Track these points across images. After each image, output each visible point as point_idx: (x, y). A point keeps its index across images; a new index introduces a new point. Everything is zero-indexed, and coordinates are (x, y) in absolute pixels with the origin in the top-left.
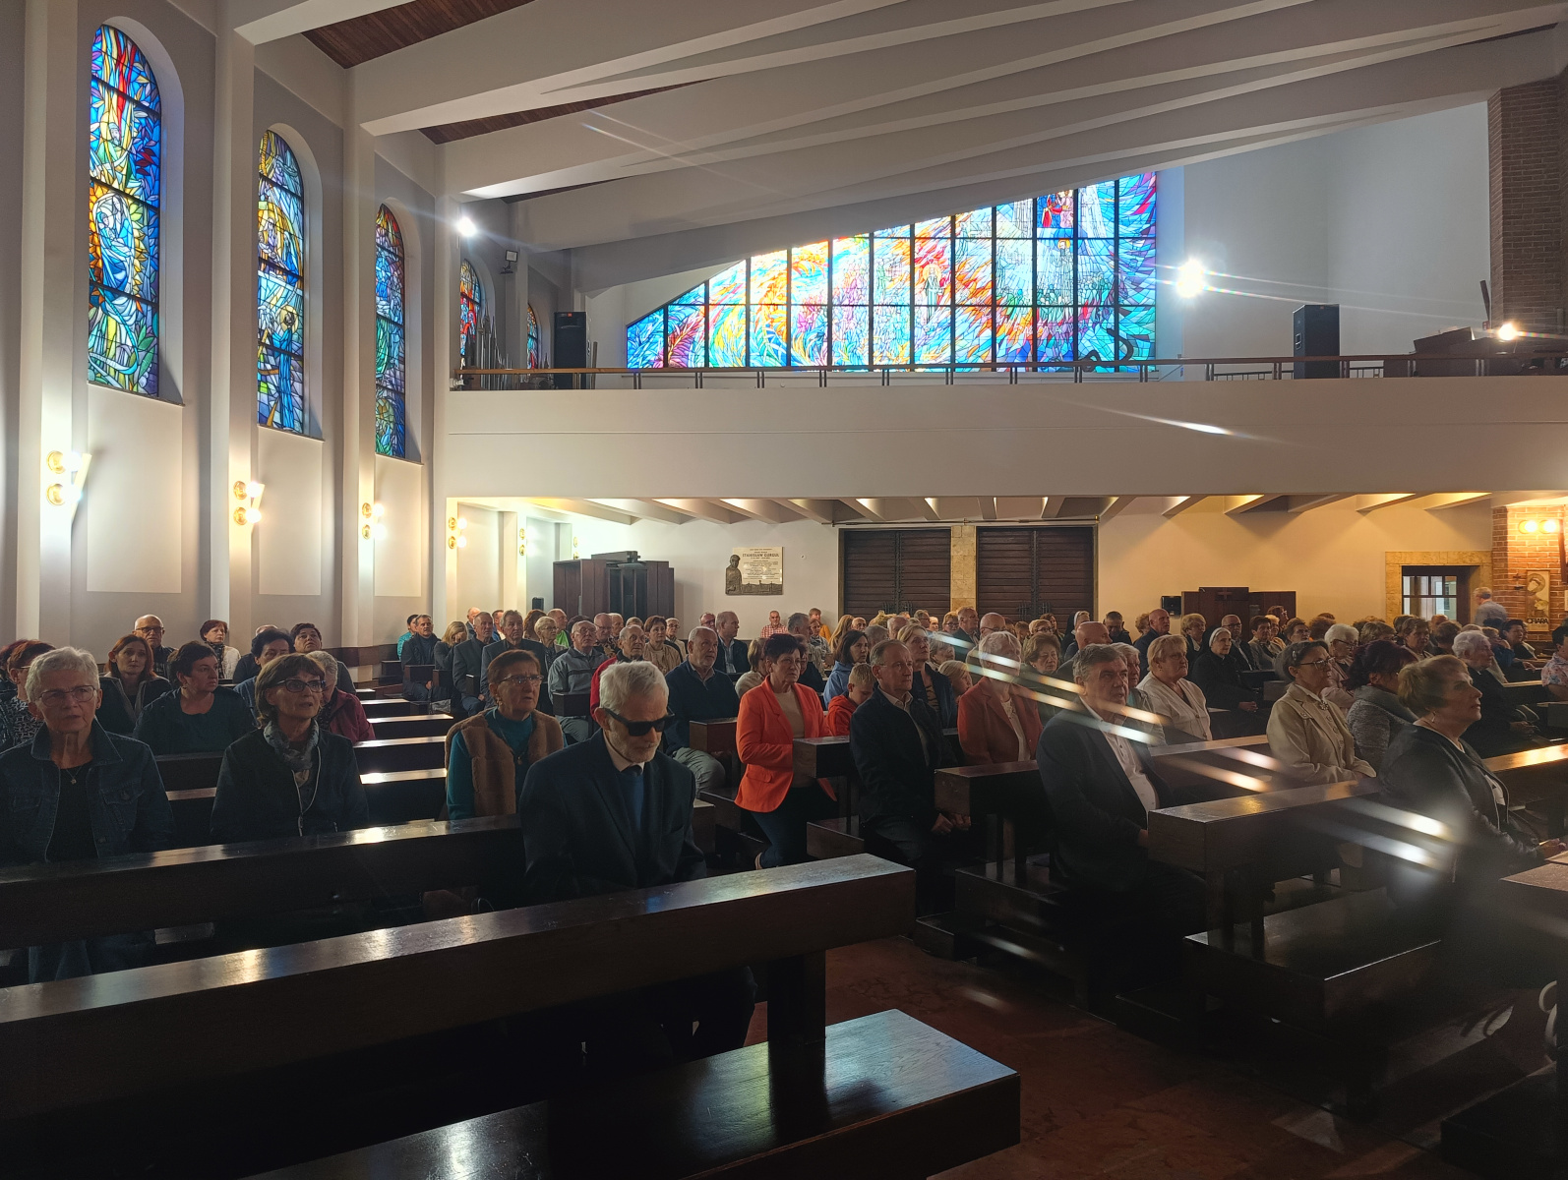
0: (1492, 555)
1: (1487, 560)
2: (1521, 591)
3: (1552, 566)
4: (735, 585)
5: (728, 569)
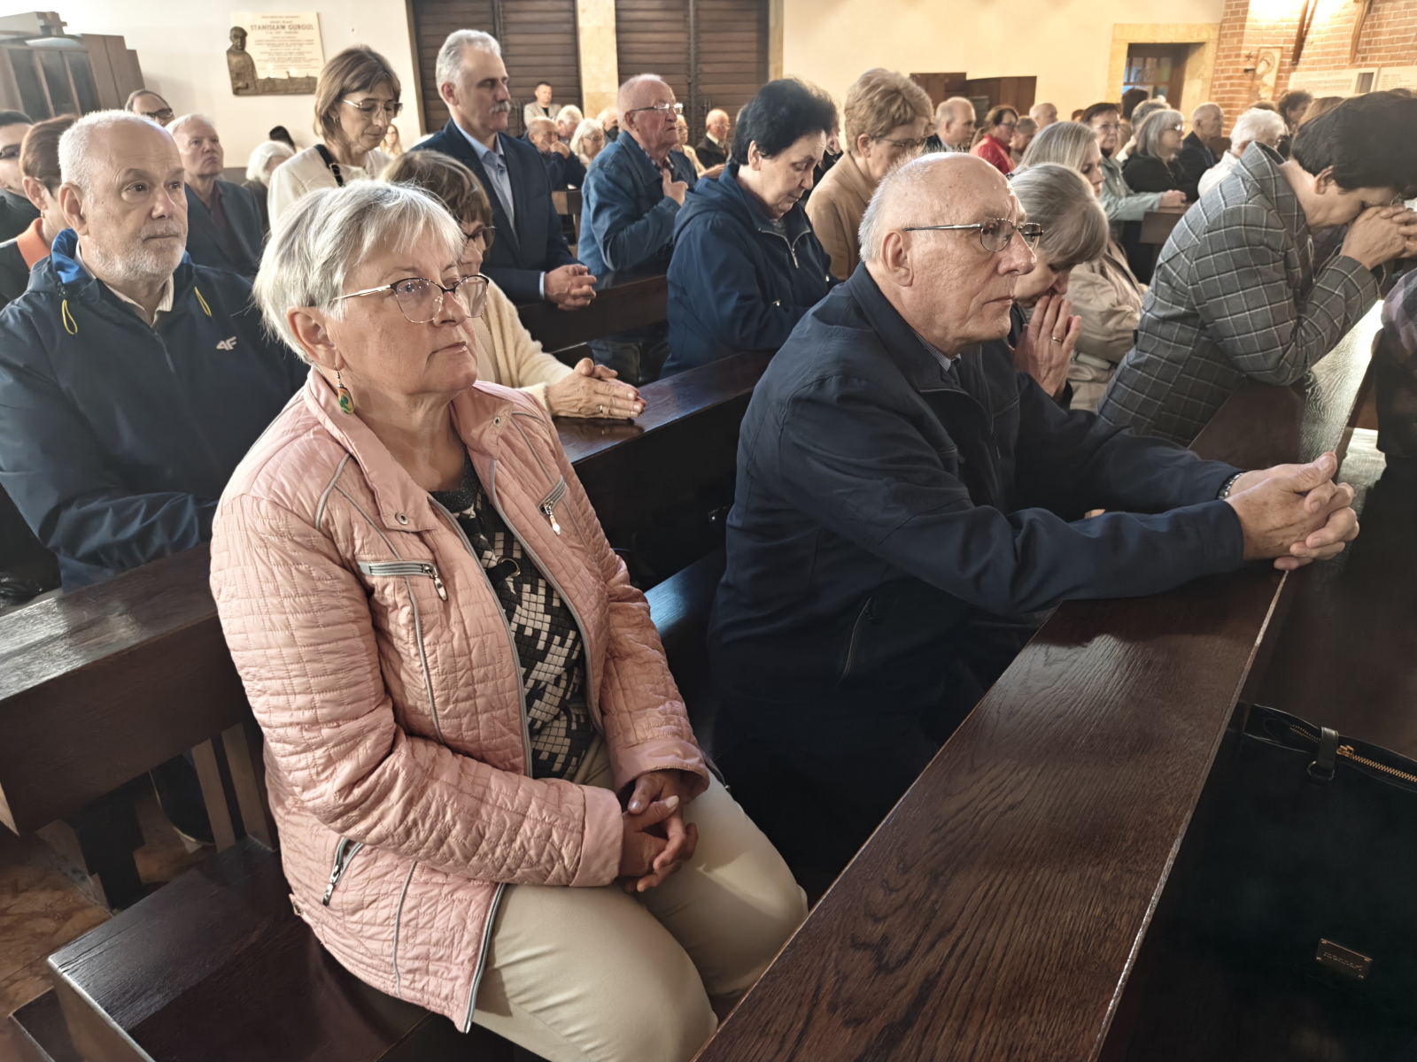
0: (1221, 28)
2: (1250, 74)
3: (1285, 42)
4: (245, 81)
5: (229, 52)
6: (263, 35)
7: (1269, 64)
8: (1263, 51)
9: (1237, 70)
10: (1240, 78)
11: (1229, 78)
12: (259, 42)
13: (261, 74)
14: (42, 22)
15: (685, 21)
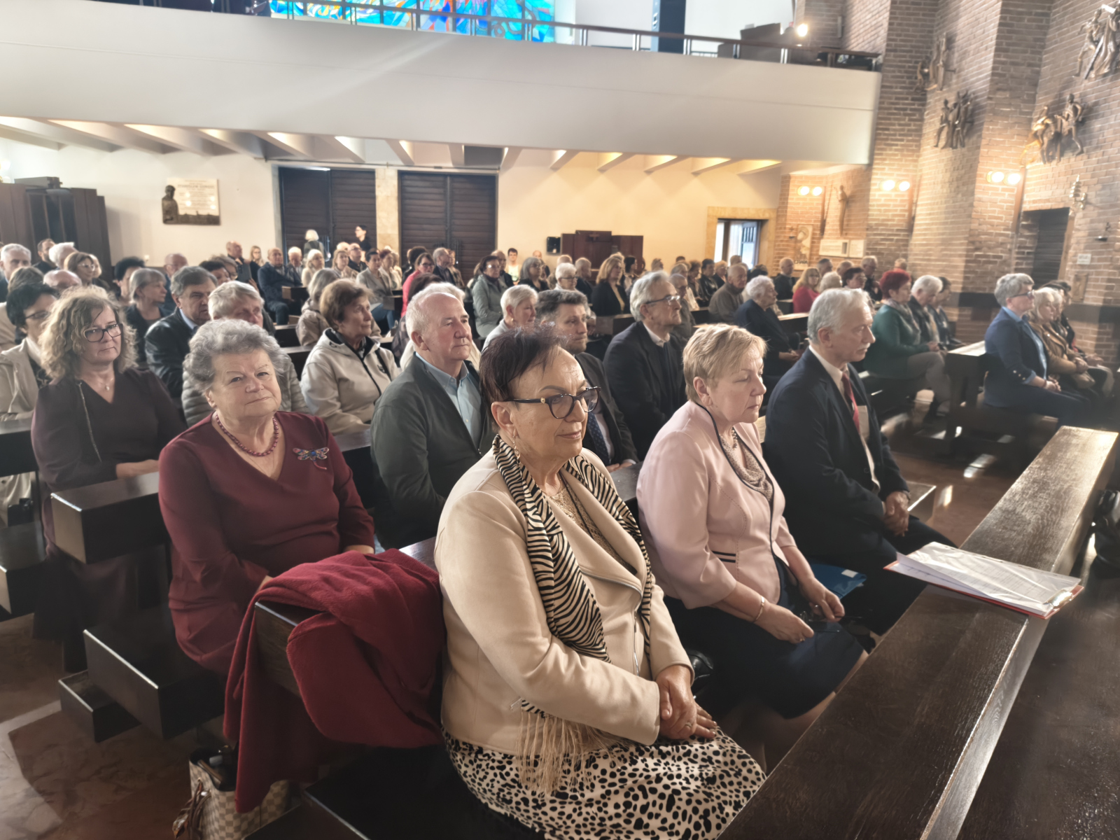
0: (778, 212)
1: (773, 215)
2: (793, 240)
3: (815, 221)
4: (171, 215)
5: (164, 199)
6: (185, 190)
7: (805, 234)
8: (800, 226)
9: (785, 237)
10: (787, 241)
11: (782, 241)
12: (182, 195)
13: (181, 212)
14: (49, 182)
15: (445, 194)
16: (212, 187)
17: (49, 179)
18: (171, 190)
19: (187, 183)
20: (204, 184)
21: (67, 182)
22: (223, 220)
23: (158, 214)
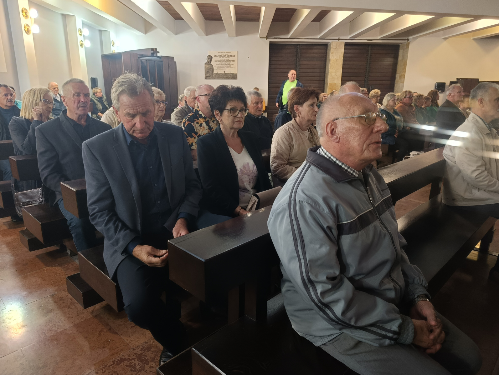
4: (210, 74)
5: (206, 64)
6: (218, 58)
12: (216, 61)
14: (152, 52)
15: (366, 57)
16: (234, 56)
17: (152, 49)
18: (210, 58)
19: (220, 54)
20: (229, 54)
21: (162, 53)
22: (238, 76)
23: (202, 73)
